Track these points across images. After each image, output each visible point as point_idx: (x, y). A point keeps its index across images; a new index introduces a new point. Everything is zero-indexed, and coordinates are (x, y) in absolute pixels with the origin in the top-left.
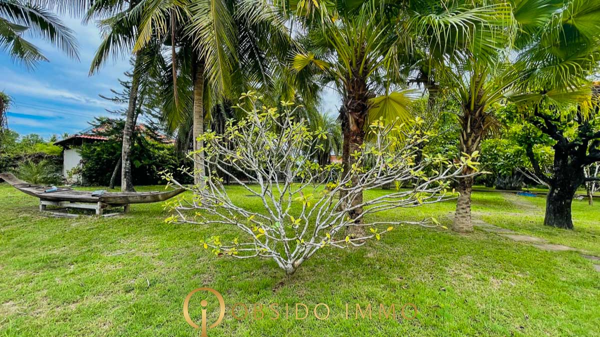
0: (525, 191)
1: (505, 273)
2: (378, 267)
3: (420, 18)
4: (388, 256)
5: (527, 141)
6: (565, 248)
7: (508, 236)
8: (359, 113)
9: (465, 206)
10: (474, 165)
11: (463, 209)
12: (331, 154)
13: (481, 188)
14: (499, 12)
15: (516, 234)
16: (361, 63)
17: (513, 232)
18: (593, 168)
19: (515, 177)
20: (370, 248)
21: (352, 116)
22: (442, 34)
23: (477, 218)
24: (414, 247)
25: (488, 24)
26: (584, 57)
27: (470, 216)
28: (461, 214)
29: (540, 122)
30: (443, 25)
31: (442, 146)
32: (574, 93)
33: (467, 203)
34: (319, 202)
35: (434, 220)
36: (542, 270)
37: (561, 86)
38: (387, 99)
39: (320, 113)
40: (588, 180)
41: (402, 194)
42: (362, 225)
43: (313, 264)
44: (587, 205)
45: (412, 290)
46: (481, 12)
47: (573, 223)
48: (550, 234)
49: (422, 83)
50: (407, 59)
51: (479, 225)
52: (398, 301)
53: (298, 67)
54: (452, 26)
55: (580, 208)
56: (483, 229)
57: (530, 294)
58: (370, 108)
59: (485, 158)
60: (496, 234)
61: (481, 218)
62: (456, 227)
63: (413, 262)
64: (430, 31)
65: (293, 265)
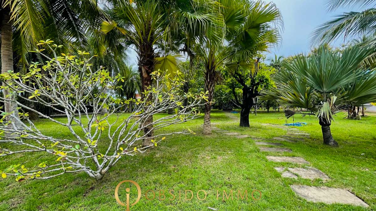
0: (234, 111)
1: (224, 152)
2: (162, 162)
3: (181, 12)
4: (168, 154)
5: (232, 86)
6: (247, 136)
7: (226, 133)
8: (148, 66)
9: (207, 120)
10: (206, 98)
11: (207, 122)
12: (136, 93)
13: (217, 110)
14: (218, 18)
15: (229, 132)
16: (148, 34)
17: (228, 131)
18: (256, 99)
19: (230, 104)
20: (158, 151)
21: (144, 68)
22: (193, 24)
23: (214, 126)
24: (183, 146)
25: (214, 24)
26: (251, 48)
27: (210, 125)
28: (206, 125)
29: (237, 78)
30: (193, 19)
31: (198, 89)
32: (248, 65)
33: (209, 119)
34: (120, 126)
35: (189, 130)
36: (238, 148)
37: (244, 61)
38: (165, 60)
39: (127, 65)
40: (255, 104)
41: (172, 116)
42: (153, 137)
43: (118, 169)
44: (254, 116)
45: (180, 172)
46: (210, 16)
47: (250, 124)
48: (241, 130)
49: (187, 52)
50: (177, 37)
51: (214, 130)
52: (172, 180)
53: (105, 31)
54: (198, 20)
55: (253, 117)
56: (216, 131)
57: (233, 161)
58: (155, 64)
59: (217, 95)
60: (221, 133)
61: (215, 126)
62: (204, 132)
63: (182, 155)
64: (187, 21)
65: (100, 173)
